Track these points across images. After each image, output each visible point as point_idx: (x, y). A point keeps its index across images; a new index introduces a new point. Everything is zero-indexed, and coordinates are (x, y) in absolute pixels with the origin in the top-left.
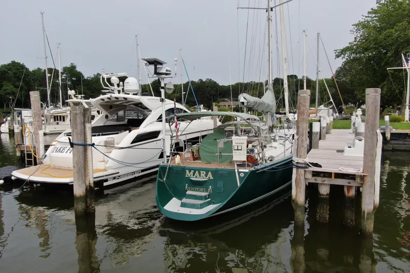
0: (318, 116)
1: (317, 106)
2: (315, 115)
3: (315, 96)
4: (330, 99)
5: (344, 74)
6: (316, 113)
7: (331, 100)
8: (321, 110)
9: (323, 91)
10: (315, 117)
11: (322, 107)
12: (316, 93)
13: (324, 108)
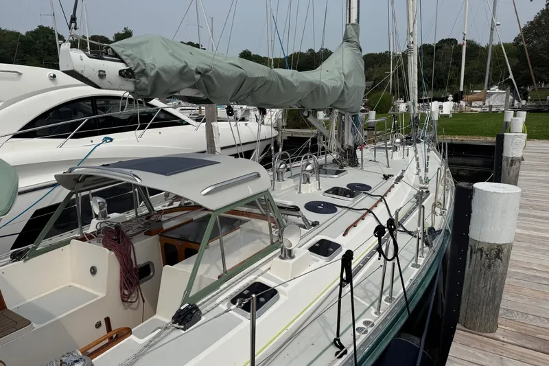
0: (487, 104)
1: (486, 87)
2: (481, 103)
3: (485, 72)
4: (509, 75)
5: (536, 34)
6: (483, 100)
7: (511, 77)
8: (492, 94)
9: (498, 62)
10: (480, 107)
11: (495, 89)
12: (486, 67)
13: (497, 91)
